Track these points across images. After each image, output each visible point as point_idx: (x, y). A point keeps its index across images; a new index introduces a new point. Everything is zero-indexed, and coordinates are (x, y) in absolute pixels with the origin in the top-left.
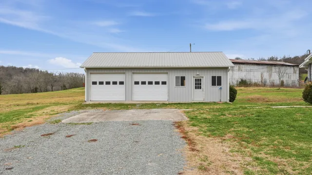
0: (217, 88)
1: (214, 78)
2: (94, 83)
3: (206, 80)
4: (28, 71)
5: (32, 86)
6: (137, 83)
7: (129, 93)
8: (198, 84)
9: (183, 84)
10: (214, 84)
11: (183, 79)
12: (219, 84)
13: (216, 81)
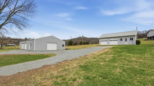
0: (132, 41)
1: (131, 38)
2: (101, 41)
3: (128, 39)
4: (95, 38)
5: (96, 42)
6: (110, 41)
7: (108, 43)
8: (126, 40)
9: (122, 40)
10: (131, 40)
11: (122, 39)
12: (132, 40)
13: (132, 39)
